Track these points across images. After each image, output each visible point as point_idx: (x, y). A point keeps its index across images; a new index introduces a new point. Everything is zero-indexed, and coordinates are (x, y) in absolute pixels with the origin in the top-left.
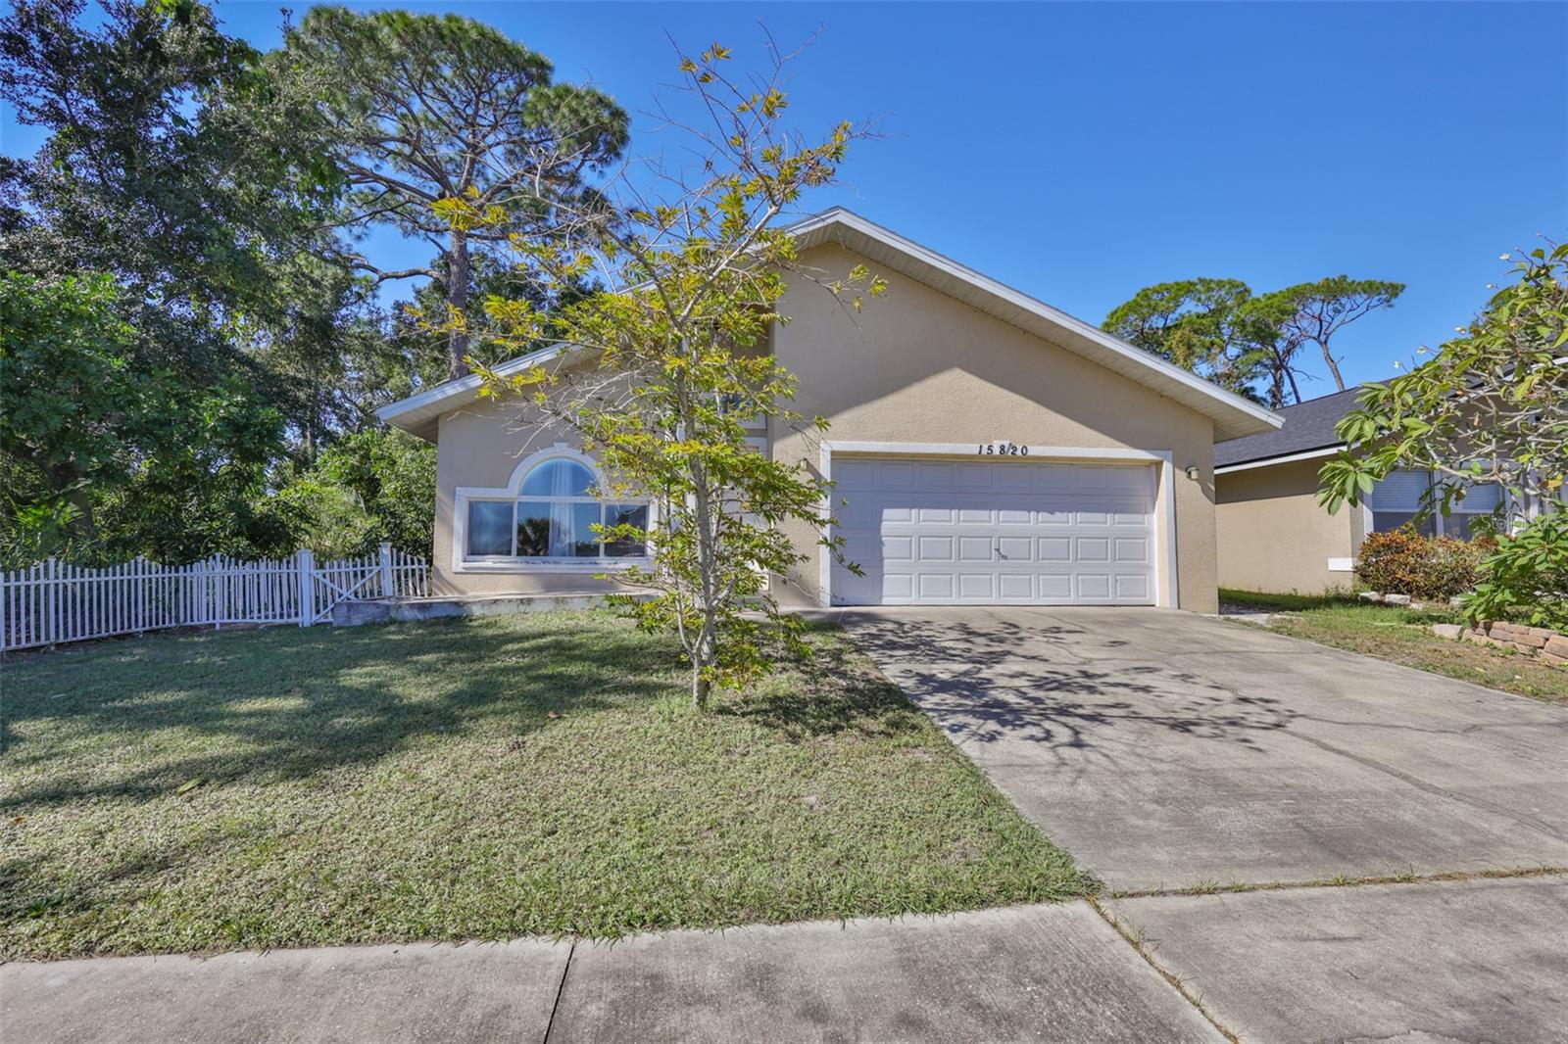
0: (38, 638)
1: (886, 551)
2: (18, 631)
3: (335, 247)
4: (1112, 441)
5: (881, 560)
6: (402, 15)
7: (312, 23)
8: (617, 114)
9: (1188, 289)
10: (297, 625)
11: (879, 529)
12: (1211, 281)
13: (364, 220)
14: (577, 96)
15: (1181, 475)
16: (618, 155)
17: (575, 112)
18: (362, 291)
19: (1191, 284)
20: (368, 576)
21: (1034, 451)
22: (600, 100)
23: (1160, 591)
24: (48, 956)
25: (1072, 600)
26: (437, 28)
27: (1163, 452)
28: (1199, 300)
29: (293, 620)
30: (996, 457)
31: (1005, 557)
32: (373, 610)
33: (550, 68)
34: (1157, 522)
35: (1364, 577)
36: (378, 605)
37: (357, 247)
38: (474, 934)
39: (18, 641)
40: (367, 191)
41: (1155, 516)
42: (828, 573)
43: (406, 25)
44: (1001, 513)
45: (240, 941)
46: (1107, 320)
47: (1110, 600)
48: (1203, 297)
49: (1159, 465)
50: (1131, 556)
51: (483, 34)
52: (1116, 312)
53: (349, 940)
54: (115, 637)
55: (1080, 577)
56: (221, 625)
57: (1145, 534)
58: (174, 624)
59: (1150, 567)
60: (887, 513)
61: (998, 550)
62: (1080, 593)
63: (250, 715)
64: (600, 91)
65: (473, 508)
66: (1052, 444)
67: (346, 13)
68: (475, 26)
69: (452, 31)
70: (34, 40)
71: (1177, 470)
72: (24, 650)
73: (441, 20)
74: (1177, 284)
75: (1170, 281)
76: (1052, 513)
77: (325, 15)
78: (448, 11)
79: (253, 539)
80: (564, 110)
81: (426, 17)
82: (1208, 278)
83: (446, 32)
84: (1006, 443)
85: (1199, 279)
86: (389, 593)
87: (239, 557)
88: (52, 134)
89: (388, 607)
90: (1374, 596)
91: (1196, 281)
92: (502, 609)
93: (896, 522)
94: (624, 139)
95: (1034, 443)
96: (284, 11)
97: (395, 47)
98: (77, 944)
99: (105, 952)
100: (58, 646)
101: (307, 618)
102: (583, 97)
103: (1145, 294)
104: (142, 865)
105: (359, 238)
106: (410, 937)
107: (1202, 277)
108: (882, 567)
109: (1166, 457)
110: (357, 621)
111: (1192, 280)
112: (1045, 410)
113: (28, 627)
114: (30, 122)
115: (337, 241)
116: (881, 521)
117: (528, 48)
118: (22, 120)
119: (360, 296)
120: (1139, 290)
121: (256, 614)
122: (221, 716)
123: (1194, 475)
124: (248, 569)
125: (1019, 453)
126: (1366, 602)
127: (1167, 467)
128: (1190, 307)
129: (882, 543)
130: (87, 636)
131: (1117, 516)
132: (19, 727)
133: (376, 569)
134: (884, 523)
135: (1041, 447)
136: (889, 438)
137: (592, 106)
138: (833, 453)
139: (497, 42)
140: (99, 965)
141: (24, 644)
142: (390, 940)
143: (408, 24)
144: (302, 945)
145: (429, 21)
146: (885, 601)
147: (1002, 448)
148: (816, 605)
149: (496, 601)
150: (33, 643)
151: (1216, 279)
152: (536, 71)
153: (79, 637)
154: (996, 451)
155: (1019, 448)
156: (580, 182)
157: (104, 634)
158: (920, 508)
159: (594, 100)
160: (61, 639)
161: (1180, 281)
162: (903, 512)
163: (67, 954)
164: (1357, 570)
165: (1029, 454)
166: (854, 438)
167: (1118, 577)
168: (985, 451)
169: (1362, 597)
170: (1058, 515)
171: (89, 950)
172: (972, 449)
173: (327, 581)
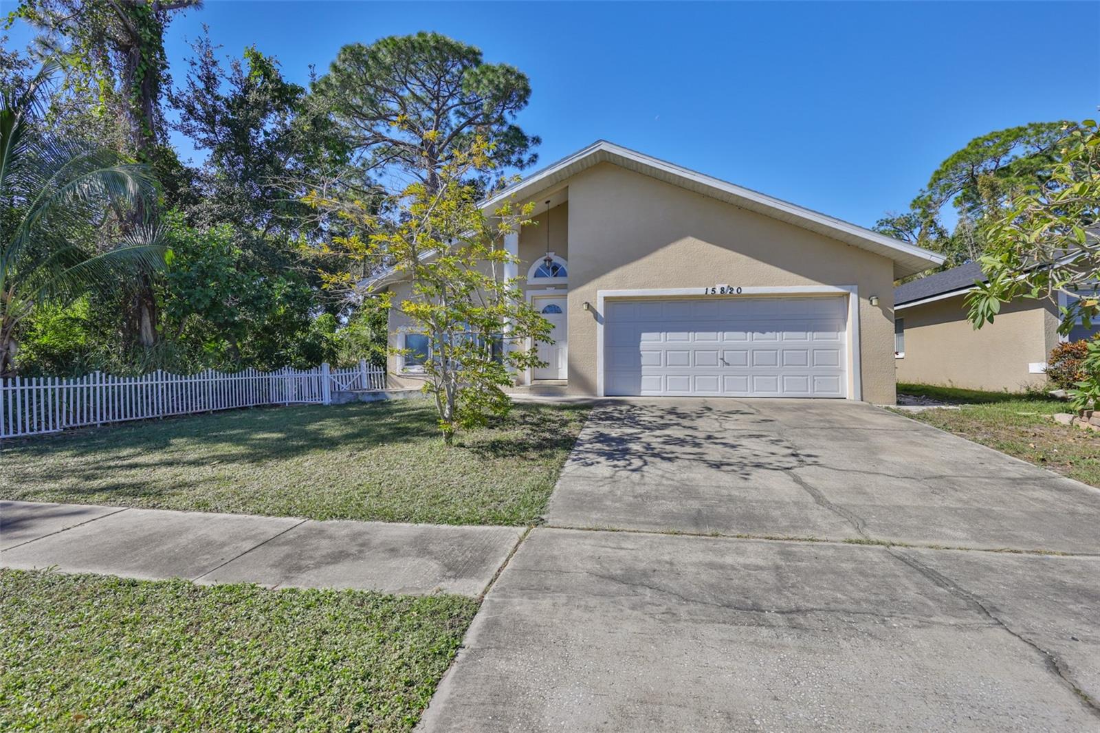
0: (205, 407)
1: (643, 361)
2: (196, 404)
3: (368, 182)
4: (807, 280)
5: (641, 366)
6: (392, 39)
7: (342, 56)
8: (520, 77)
9: (1018, 134)
10: (322, 404)
11: (639, 346)
12: (1042, 124)
13: (382, 164)
14: (493, 71)
15: (865, 302)
16: (526, 102)
17: (491, 82)
18: (389, 205)
19: (1021, 129)
20: (355, 378)
21: (746, 290)
22: (508, 71)
23: (848, 388)
24: (142, 508)
25: (779, 393)
26: (412, 43)
27: (850, 286)
28: (1028, 142)
29: (320, 402)
30: (718, 296)
31: (728, 364)
32: (351, 396)
33: (481, 54)
34: (847, 337)
35: (1055, 378)
36: (352, 393)
37: (380, 181)
38: (274, 514)
39: (196, 409)
40: (383, 146)
41: (846, 333)
42: (602, 375)
43: (394, 45)
44: (725, 333)
45: (198, 508)
46: (939, 168)
47: (809, 394)
48: (1032, 141)
49: (848, 295)
50: (828, 363)
51: (437, 42)
52: (947, 161)
53: (233, 512)
54: (240, 408)
55: (785, 378)
56: (289, 404)
57: (839, 346)
58: (268, 403)
59: (842, 371)
60: (644, 336)
61: (723, 359)
62: (785, 389)
63: (260, 439)
64: (508, 65)
65: (407, 339)
66: (761, 285)
67: (360, 46)
68: (434, 35)
69: (419, 43)
70: (198, 107)
71: (862, 300)
72: (199, 413)
73: (415, 37)
74: (1008, 130)
75: (1000, 128)
76: (764, 333)
77: (348, 51)
78: (418, 31)
79: (308, 359)
80: (485, 81)
81: (405, 38)
82: (1038, 122)
83: (416, 45)
84: (725, 286)
85: (1030, 124)
86: (366, 387)
87: (300, 368)
88: (211, 152)
89: (357, 394)
90: (1060, 393)
91: (1027, 126)
92: (414, 396)
93: (650, 341)
94: (527, 91)
95: (744, 285)
96: (310, 66)
97: (388, 60)
98: (151, 505)
99: (159, 508)
100: (214, 411)
101: (327, 400)
102: (497, 71)
103: (976, 144)
104: (183, 485)
105: (381, 175)
106: (253, 513)
107: (1032, 123)
108: (641, 371)
109: (852, 290)
110: (343, 401)
111: (1021, 126)
112: (756, 261)
113: (200, 402)
114: (200, 148)
115: (368, 178)
116: (640, 341)
117: (465, 43)
118: (196, 148)
119: (387, 208)
120: (970, 140)
121: (307, 399)
122: (247, 440)
123: (874, 302)
124: (304, 374)
125: (735, 292)
126: (1053, 398)
127: (853, 297)
128: (1019, 151)
129: (641, 355)
130: (227, 407)
131: (815, 334)
132: (174, 441)
133: (360, 373)
134: (642, 343)
135: (752, 288)
136: (643, 287)
137: (504, 75)
138: (605, 298)
139: (447, 44)
140: (156, 511)
141: (199, 410)
142: (246, 513)
143: (395, 44)
144: (217, 512)
145: (408, 39)
146: (643, 393)
147: (722, 289)
148: (596, 395)
149: (411, 391)
150: (203, 410)
151: (1046, 123)
152: (473, 57)
153: (223, 408)
154: (718, 291)
155: (735, 289)
156: (505, 122)
157: (234, 406)
158: (667, 332)
159: (504, 71)
160: (215, 409)
161: (1010, 128)
162: (655, 335)
163: (148, 507)
164: (1047, 372)
165: (742, 292)
166: (619, 288)
167: (816, 378)
168: (710, 292)
169: (1051, 394)
170: (768, 334)
171: (154, 507)
172: (701, 291)
173: (336, 381)
